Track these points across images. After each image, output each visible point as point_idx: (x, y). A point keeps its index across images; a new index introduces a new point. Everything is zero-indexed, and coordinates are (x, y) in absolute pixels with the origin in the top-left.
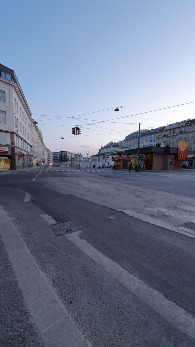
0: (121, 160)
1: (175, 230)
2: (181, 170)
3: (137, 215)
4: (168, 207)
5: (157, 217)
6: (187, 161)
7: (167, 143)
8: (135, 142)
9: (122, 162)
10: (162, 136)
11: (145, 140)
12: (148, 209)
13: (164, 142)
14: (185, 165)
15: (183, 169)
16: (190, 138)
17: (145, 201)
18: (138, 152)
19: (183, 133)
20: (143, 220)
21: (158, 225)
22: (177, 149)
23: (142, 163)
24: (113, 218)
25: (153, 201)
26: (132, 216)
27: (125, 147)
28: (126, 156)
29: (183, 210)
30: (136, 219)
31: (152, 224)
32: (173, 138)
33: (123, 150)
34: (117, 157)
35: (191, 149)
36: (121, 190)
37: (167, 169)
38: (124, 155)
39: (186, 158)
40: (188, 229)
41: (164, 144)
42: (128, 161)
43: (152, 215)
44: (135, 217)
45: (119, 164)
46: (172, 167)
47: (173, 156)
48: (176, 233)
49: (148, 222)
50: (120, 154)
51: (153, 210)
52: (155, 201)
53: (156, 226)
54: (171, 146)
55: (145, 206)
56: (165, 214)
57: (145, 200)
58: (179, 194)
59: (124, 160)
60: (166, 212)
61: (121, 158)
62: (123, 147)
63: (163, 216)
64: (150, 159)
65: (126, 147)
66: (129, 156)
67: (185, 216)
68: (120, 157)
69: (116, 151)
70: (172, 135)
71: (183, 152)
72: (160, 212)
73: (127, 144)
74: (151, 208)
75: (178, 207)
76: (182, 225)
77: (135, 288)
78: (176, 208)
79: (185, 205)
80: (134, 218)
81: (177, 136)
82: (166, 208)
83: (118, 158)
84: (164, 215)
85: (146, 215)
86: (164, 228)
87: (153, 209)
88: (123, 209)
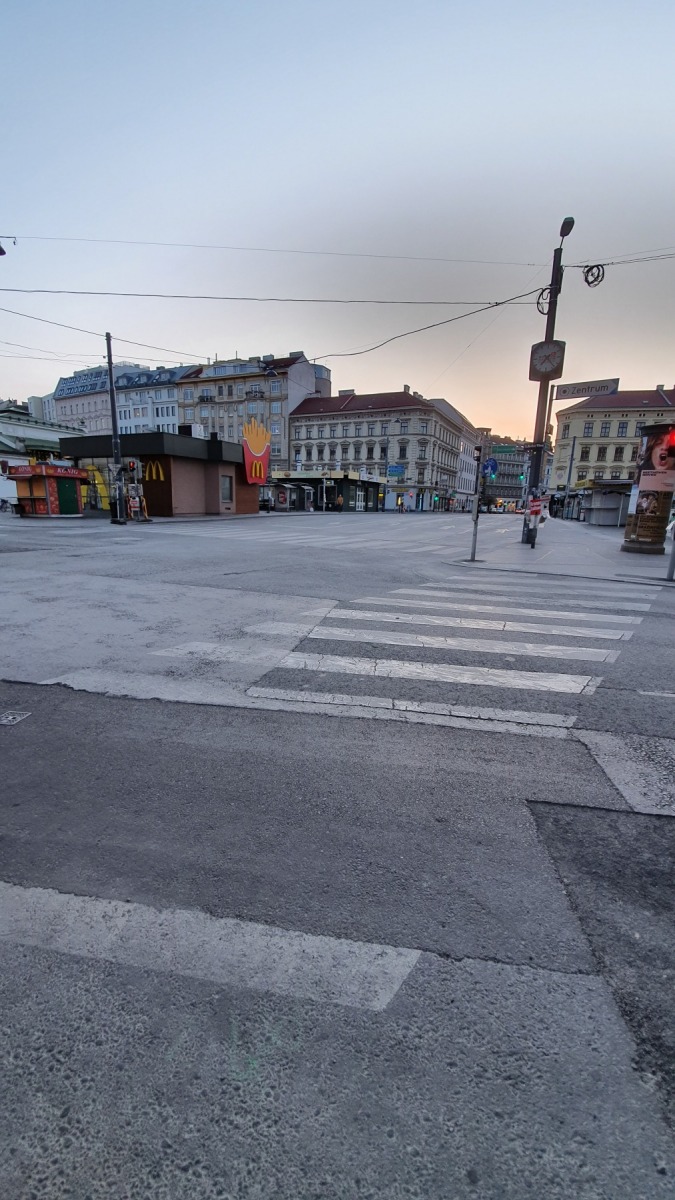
0: (49, 477)
1: (238, 700)
2: (257, 515)
3: (117, 684)
4: (219, 636)
5: (186, 673)
6: (272, 489)
7: (213, 427)
8: (99, 407)
9: (50, 486)
10: (197, 400)
11: (140, 407)
12: (158, 653)
13: (204, 421)
14: (267, 501)
15: (263, 513)
16: (275, 418)
17: (149, 628)
18: (116, 448)
19: (254, 399)
20: (143, 697)
21: (190, 700)
22: (242, 448)
23: (133, 493)
24: (19, 719)
25: (175, 624)
26: (100, 690)
27: (60, 426)
28: (68, 463)
29: (259, 635)
30: (115, 697)
31: (170, 702)
32: (228, 411)
33: (53, 437)
34: (26, 463)
35: (279, 451)
36: (54, 600)
37: (218, 514)
38: (59, 457)
39: (269, 479)
40: (271, 690)
41: (202, 427)
42: (78, 483)
43: (170, 673)
44: (112, 691)
45: (39, 493)
46: (233, 506)
47: (232, 473)
48: (242, 711)
49: (158, 699)
50: (39, 452)
51: (173, 655)
52: (179, 621)
53: (184, 703)
54: (224, 437)
55: (148, 646)
56: (212, 658)
57: (146, 625)
58: (251, 590)
59: (58, 479)
60: (213, 652)
61: (44, 471)
62: (52, 425)
63: (204, 668)
64: (162, 478)
65: (64, 424)
66: (80, 462)
67: (263, 655)
68: (39, 464)
69: (22, 440)
70: (225, 398)
71: (258, 458)
72: (196, 656)
73: (69, 412)
74: (169, 646)
75: (248, 629)
76: (255, 683)
77: (114, 939)
78: (243, 634)
79: (265, 621)
80: (108, 697)
81: (241, 407)
82: (215, 640)
83: (33, 468)
84: (208, 663)
85: (151, 677)
86: (209, 702)
87: (174, 650)
88: (64, 673)
